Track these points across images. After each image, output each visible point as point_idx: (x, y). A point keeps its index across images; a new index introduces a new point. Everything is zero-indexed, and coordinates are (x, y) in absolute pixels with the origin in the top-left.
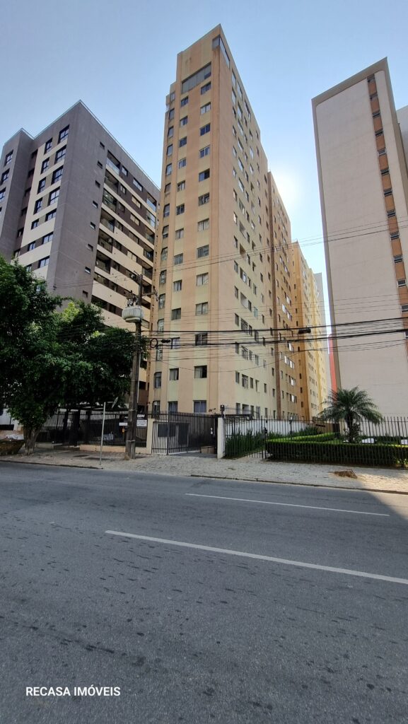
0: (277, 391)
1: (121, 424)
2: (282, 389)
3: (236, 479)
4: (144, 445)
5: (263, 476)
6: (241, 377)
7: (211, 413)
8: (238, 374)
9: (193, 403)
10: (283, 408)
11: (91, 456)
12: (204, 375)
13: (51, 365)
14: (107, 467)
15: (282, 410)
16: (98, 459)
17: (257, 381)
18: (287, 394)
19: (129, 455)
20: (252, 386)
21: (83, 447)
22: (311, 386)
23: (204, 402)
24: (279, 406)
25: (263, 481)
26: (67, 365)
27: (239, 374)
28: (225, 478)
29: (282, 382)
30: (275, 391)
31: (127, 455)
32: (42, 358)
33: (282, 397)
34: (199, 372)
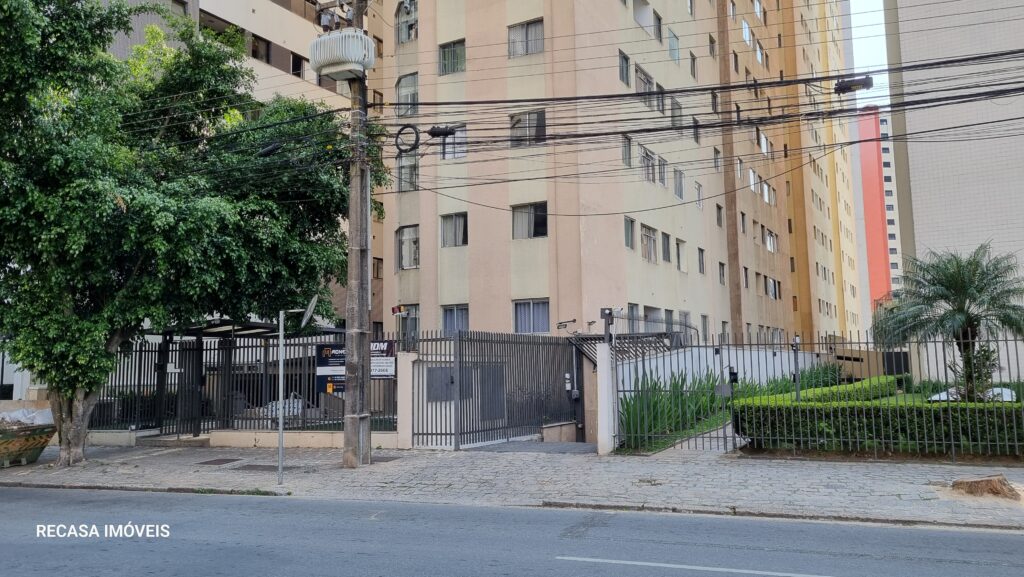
0: (731, 268)
1: (321, 371)
2: (743, 261)
3: (674, 510)
4: (391, 426)
5: (745, 500)
6: (638, 231)
7: (564, 334)
8: (630, 223)
9: (511, 307)
10: (749, 314)
11: (246, 461)
12: (540, 228)
13: (117, 208)
14: (300, 488)
15: (745, 320)
16: (273, 469)
17: (679, 242)
18: (758, 274)
19: (355, 454)
20: (667, 257)
21: (218, 437)
22: (818, 254)
23: (544, 303)
24: (736, 309)
25: (750, 514)
26: (165, 209)
27: (632, 222)
28: (642, 508)
29: (745, 244)
30: (726, 268)
31: (350, 455)
32: (86, 191)
33: (743, 284)
34: (526, 220)
